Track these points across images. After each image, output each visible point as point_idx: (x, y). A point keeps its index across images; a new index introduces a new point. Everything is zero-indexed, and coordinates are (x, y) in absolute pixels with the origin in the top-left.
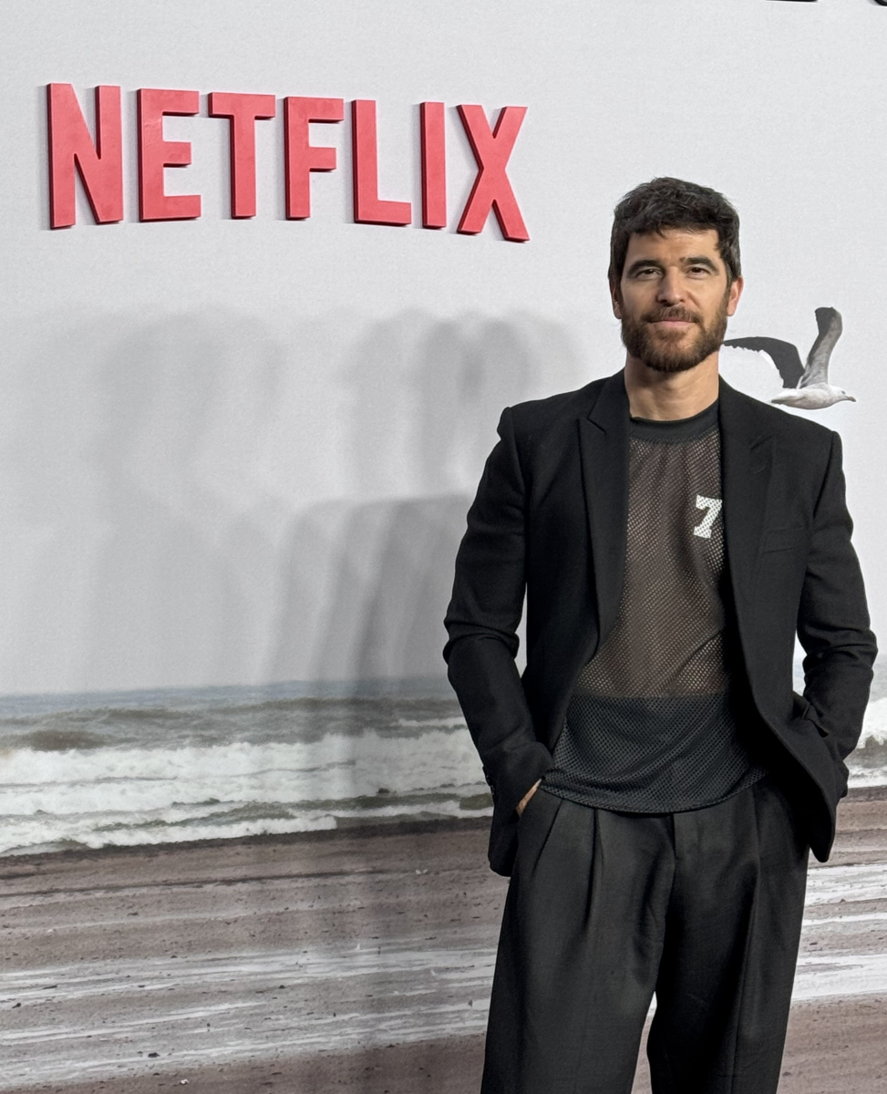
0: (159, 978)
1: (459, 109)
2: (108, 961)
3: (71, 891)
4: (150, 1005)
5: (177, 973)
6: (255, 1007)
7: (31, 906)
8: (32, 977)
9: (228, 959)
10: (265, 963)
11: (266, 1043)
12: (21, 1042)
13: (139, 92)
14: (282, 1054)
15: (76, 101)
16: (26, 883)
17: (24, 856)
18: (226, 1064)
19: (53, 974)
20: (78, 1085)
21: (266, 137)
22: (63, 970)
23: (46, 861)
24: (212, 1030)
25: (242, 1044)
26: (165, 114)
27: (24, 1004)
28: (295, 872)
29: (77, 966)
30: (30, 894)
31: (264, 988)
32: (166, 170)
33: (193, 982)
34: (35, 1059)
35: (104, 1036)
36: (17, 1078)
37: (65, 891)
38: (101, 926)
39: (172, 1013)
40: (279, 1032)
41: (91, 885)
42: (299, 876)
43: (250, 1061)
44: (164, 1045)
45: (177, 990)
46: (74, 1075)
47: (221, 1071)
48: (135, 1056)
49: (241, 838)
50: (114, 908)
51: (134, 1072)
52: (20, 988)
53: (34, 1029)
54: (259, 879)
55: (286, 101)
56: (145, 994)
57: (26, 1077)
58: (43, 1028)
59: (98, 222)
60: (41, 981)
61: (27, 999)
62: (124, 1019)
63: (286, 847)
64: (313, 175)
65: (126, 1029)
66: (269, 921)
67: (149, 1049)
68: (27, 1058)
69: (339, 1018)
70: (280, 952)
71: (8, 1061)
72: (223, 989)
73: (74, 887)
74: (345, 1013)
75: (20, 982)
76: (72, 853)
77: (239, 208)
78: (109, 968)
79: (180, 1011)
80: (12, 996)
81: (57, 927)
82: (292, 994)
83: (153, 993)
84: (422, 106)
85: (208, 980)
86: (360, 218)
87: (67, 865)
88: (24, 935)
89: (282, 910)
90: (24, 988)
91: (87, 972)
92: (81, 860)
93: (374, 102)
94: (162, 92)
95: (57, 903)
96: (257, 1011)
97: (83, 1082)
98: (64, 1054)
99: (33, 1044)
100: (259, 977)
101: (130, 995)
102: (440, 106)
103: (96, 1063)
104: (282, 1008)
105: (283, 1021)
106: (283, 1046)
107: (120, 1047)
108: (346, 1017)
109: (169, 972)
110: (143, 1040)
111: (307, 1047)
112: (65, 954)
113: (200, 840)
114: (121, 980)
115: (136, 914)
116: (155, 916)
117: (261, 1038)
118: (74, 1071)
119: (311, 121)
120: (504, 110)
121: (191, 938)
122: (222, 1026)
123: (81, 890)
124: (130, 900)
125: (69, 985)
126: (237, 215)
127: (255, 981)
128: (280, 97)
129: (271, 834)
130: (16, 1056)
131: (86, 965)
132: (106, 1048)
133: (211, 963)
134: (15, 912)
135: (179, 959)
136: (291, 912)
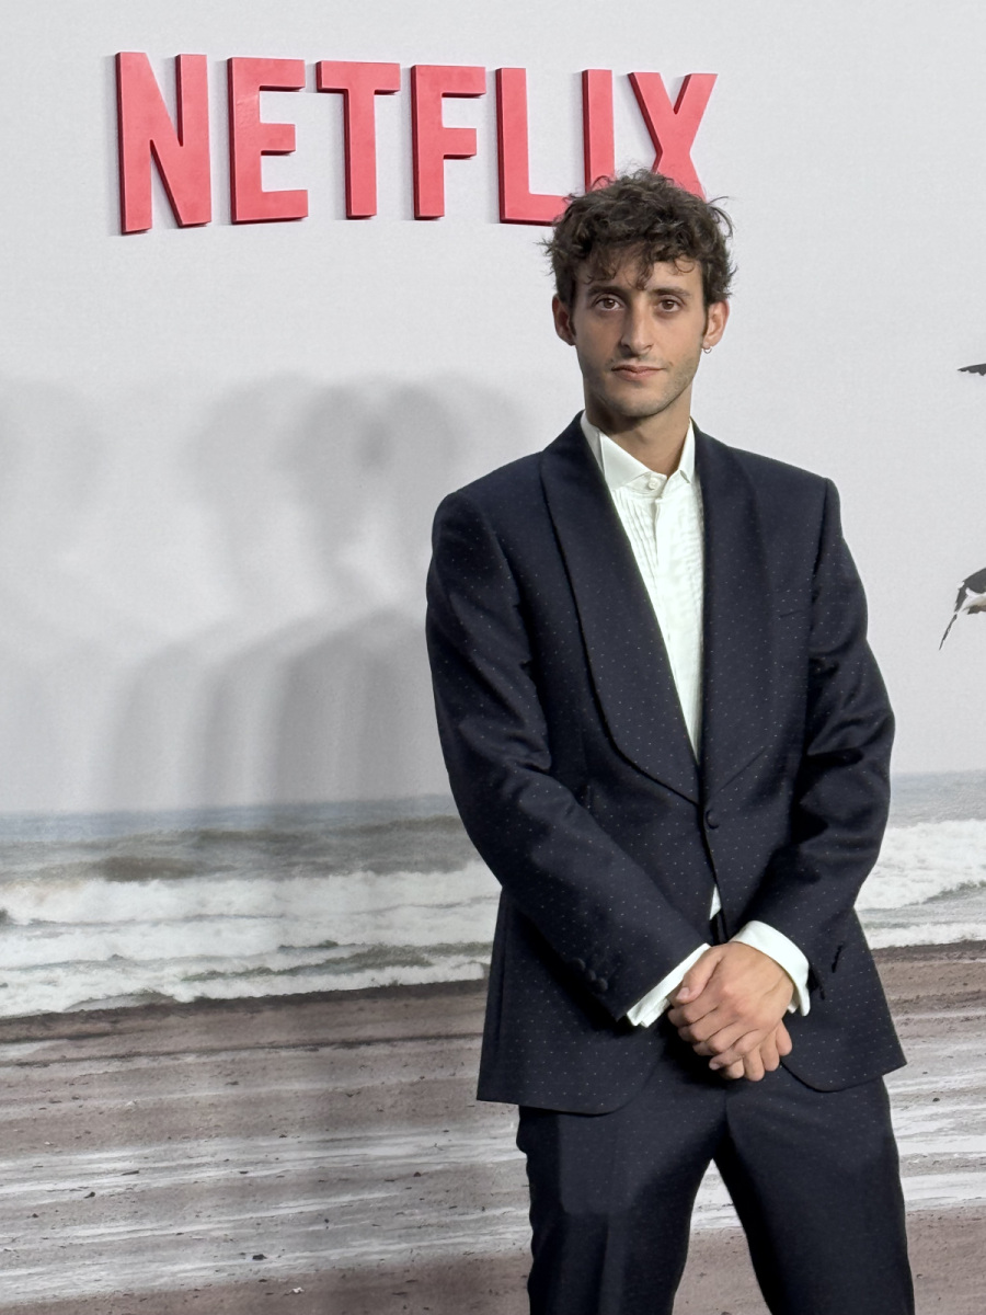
0: (265, 1162)
1: (631, 78)
2: (202, 1142)
3: (154, 1055)
4: (254, 1196)
5: (286, 1156)
6: (384, 1199)
7: (106, 1073)
8: (107, 1160)
9: (350, 1139)
10: (397, 1144)
11: (399, 1243)
12: (96, 1240)
13: (229, 62)
14: (418, 1258)
15: (152, 74)
16: (99, 1045)
17: (97, 1011)
18: (349, 1269)
19: (135, 1157)
20: (166, 1294)
21: (389, 117)
22: (147, 1151)
23: (120, 1018)
24: (331, 1226)
25: (368, 1245)
26: (262, 88)
27: (99, 1193)
28: (432, 1032)
29: (165, 1147)
30: (106, 1058)
31: (395, 1176)
32: (264, 158)
33: (308, 1168)
34: (114, 1260)
35: (198, 1233)
36: (93, 1284)
37: (148, 1055)
38: (193, 1097)
39: (281, 1205)
40: (415, 1231)
41: (182, 1047)
42: (438, 1037)
43: (378, 1266)
44: (273, 1246)
45: (288, 1177)
46: (162, 1281)
47: (344, 1277)
48: (234, 1259)
49: (363, 990)
50: (208, 1075)
51: (235, 1278)
52: (94, 1173)
53: (112, 1224)
54: (388, 1041)
55: (413, 70)
56: (247, 1181)
57: (103, 1283)
58: (123, 1223)
59: (180, 225)
60: (119, 1165)
61: (100, 1188)
62: (222, 1213)
63: (421, 1002)
64: (447, 163)
65: (226, 1225)
66: (400, 1093)
67: (253, 1250)
68: (104, 1259)
69: (488, 1213)
70: (414, 1131)
71: (81, 1263)
72: (344, 1176)
73: (159, 1049)
74: (498, 1207)
75: (94, 1167)
76: (155, 1008)
77: (355, 206)
78: (202, 1150)
79: (291, 1204)
80: (85, 1184)
81: (138, 1099)
82: (430, 1183)
83: (259, 1180)
84: (585, 75)
85: (326, 1165)
86: (507, 217)
87: (150, 1023)
88: (98, 1108)
89: (416, 1078)
90: (99, 1174)
91: (175, 1155)
92: (168, 1015)
93: (523, 70)
94: (258, 61)
95: (138, 1070)
96: (387, 1204)
97: (172, 1289)
98: (149, 1255)
99: (112, 1243)
100: (389, 1162)
101: (229, 1184)
102: (607, 74)
103: (188, 1266)
104: (417, 1201)
105: (418, 1217)
106: (419, 1247)
107: (218, 1247)
108: (498, 1212)
109: (277, 1155)
110: (245, 1239)
111: (451, 1249)
112: (149, 1132)
113: (314, 992)
114: (217, 1165)
115: (235, 1083)
116: (258, 1086)
117: (393, 1238)
118: (162, 1276)
119: (445, 95)
120: (687, 78)
121: (304, 1113)
122: (344, 1222)
123: (168, 1054)
124: (229, 1066)
125: (155, 1170)
126: (354, 213)
127: (384, 1167)
128: (406, 66)
129: (401, 985)
130: (90, 1257)
131: (174, 1146)
132: (201, 1249)
133: (329, 1144)
134: (87, 1081)
135: (289, 1140)
136: (427, 1082)
